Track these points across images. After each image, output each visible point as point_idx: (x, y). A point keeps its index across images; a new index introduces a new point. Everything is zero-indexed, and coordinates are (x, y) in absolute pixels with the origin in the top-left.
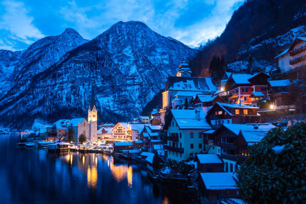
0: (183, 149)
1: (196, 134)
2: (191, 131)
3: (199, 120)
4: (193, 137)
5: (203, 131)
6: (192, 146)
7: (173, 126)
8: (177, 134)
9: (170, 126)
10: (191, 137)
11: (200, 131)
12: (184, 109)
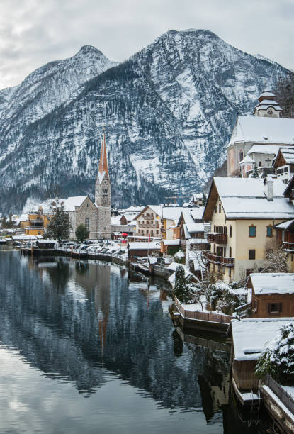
0: (233, 260)
1: (262, 229)
2: (252, 222)
3: (271, 200)
4: (255, 236)
5: (276, 222)
6: (252, 254)
7: (220, 212)
8: (226, 228)
9: (216, 212)
10: (250, 236)
11: (270, 223)
12: (252, 177)
